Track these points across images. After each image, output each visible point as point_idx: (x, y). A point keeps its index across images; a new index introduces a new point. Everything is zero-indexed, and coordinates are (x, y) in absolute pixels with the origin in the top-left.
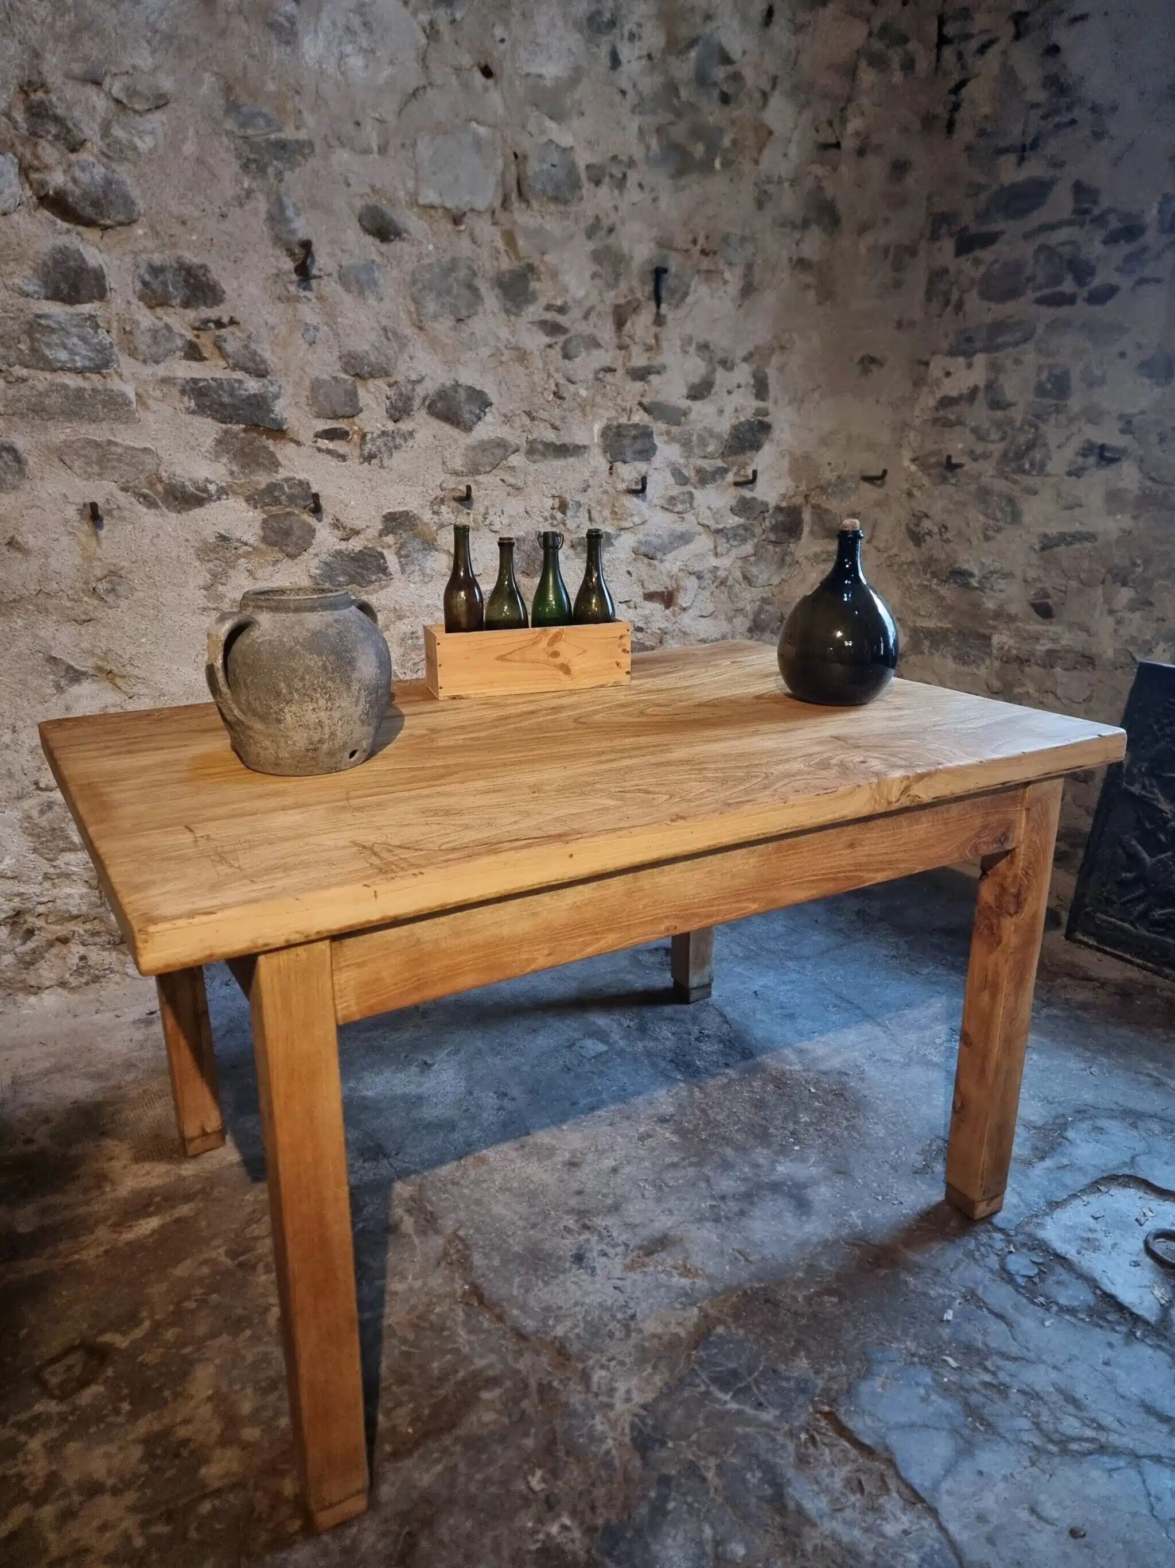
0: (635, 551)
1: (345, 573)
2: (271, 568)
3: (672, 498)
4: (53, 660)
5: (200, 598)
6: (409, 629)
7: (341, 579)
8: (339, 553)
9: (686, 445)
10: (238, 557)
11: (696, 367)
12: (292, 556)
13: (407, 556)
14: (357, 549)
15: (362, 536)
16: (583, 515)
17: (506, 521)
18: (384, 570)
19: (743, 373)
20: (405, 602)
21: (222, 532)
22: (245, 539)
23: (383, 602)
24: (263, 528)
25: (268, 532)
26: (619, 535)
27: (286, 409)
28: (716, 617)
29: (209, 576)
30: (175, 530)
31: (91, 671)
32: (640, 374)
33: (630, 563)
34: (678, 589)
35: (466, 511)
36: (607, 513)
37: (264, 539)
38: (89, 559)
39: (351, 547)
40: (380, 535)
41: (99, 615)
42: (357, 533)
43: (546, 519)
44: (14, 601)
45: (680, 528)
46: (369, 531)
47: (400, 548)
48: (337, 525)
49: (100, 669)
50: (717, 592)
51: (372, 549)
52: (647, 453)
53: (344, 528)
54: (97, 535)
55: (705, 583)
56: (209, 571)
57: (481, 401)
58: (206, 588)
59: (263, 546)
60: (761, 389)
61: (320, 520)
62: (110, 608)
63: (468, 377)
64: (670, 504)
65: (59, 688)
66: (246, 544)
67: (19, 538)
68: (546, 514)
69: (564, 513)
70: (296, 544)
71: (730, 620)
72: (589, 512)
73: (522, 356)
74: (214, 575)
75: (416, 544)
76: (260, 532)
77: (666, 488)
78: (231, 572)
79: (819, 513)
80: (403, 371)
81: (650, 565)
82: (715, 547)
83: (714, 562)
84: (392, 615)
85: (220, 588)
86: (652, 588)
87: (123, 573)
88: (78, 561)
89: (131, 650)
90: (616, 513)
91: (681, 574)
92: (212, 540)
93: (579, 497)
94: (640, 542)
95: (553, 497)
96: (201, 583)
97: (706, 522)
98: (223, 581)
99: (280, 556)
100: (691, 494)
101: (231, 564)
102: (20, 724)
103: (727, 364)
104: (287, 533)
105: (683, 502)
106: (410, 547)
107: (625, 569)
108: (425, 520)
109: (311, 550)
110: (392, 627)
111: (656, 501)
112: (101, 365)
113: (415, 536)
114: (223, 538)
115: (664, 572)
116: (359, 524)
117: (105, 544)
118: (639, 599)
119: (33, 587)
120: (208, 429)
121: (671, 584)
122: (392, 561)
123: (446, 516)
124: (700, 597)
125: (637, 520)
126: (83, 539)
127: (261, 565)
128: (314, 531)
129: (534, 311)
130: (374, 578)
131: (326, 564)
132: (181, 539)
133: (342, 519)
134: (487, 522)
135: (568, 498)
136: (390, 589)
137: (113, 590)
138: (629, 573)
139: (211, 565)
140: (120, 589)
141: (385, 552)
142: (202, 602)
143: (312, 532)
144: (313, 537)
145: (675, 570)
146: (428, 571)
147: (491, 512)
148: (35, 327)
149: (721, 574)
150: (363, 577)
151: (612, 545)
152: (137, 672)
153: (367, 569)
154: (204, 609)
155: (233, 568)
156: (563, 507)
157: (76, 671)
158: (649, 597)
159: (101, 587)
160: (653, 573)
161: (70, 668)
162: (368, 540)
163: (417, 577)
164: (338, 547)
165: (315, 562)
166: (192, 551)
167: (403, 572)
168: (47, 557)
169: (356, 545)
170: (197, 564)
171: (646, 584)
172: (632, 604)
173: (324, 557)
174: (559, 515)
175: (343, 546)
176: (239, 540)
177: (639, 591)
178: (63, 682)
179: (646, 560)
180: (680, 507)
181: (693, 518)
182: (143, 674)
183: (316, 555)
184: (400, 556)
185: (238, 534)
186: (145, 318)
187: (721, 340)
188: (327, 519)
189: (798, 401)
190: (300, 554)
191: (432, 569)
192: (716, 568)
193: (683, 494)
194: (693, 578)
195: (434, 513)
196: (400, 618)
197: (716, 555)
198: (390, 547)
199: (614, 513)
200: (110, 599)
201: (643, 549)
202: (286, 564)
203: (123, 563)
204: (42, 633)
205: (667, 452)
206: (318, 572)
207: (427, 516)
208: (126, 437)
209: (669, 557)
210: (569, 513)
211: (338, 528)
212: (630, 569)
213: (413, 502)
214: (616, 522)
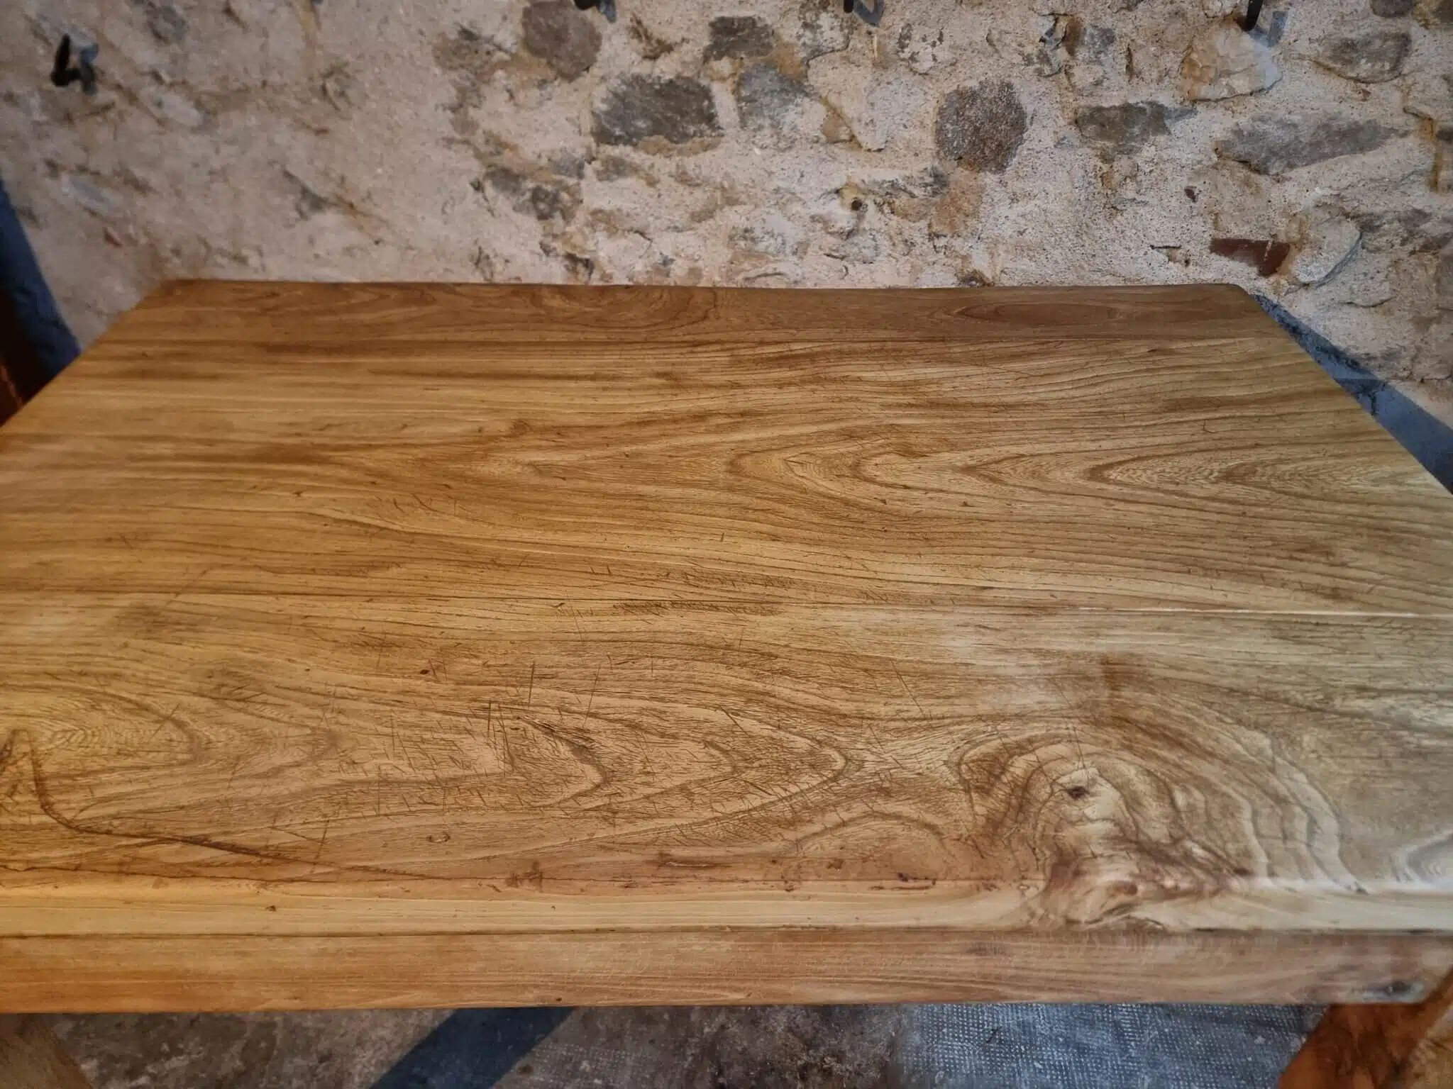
0: (1221, 150)
1: (645, 114)
2: (535, 93)
3: (1349, 46)
4: (288, 175)
5: (444, 124)
6: (742, 223)
7: (641, 124)
8: (638, 79)
10: (494, 68)
12: (570, 77)
13: (750, 100)
14: (667, 77)
15: (675, 55)
16: (1114, 60)
17: (944, 54)
18: (710, 119)
20: (741, 178)
21: (466, 25)
22: (499, 38)
23: (705, 172)
24: (525, 25)
25: (532, 32)
26: (1192, 112)
28: (1389, 312)
29: (454, 92)
30: (407, 14)
31: (333, 200)
33: (1198, 174)
34: (1300, 244)
35: (866, 27)
36: (1171, 61)
37: (527, 43)
38: (310, 42)
39: (657, 72)
40: (706, 59)
41: (329, 124)
42: (668, 48)
43: (1028, 60)
44: (239, 91)
45: (1354, 113)
46: (685, 47)
47: (739, 85)
48: (638, 31)
49: (340, 198)
50: (1410, 263)
51: (688, 79)
53: (648, 38)
54: (313, 10)
55: (1382, 241)
56: (454, 83)
58: (454, 110)
59: (525, 54)
61: (612, 19)
62: (342, 118)
64: (1340, 58)
65: (303, 215)
66: (500, 48)
67: (234, 6)
68: (1030, 49)
69: (1071, 52)
70: (572, 57)
71: (1422, 324)
72: (1130, 55)
74: (462, 91)
75: (767, 81)
76: (520, 31)
77: (1343, 19)
78: (485, 90)
81: (1247, 183)
82: (1436, 169)
83: (1420, 198)
84: (718, 194)
85: (472, 112)
86: (1238, 231)
87: (347, 70)
88: (301, 45)
89: (366, 183)
90: (1193, 65)
91: (1322, 215)
92: (453, 36)
93: (1107, 22)
94: (1238, 132)
95: (1056, 17)
96: (447, 101)
97: (1426, 110)
98: (475, 100)
99: (551, 74)
100: (1404, 41)
101: (482, 76)
102: (265, 248)
104: (559, 37)
105: (1376, 57)
106: (756, 84)
107: (1185, 183)
108: (786, 39)
109: (595, 70)
110: (718, 214)
111: (1303, 47)
113: (770, 65)
114: (467, 34)
115: (1277, 202)
116: (671, 35)
117: (326, 24)
118: (1197, 249)
119: (255, 78)
121: (1284, 230)
122: (724, 102)
123: (828, 34)
124: (1360, 267)
125: (1241, 84)
126: (301, 12)
127: (523, 86)
128: (599, 38)
130: (692, 129)
131: (616, 95)
132: (413, 29)
133: (645, 23)
134: (906, 54)
135: (1086, 19)
136: (719, 152)
137: (342, 94)
138: (1190, 193)
139: (454, 75)
140: (351, 93)
141: (716, 88)
142: (448, 131)
143: (594, 40)
144: (597, 48)
145: (1308, 200)
146: (786, 130)
147: (917, 34)
149: (1431, 228)
150: (674, 126)
151: (1164, 130)
152: (377, 211)
153: (683, 114)
154: (450, 142)
155: (488, 82)
156: (1071, 39)
157: (314, 196)
158: (1225, 247)
159: (331, 86)
160: (1249, 202)
161: (305, 192)
162: (684, 63)
163: (766, 136)
164: (636, 70)
165: (601, 92)
166: (429, 49)
167: (743, 125)
168: (266, 35)
169: (666, 68)
170: (437, 71)
171: (1225, 221)
172: (1179, 254)
173: (614, 83)
174: (1062, 54)
175: (644, 68)
176: (490, 40)
177: (1203, 231)
178: (305, 207)
179: (1242, 172)
180: (1364, 68)
181: (1396, 96)
182: (384, 216)
183: (603, 79)
184: (739, 100)
185: (487, 31)
188: (624, 20)
190: (577, 75)
191: (794, 128)
192: (1421, 215)
193: (1385, 37)
194: (1350, 230)
195: (806, 26)
196: (732, 202)
197: (1434, 185)
198: (723, 79)
199: (1187, 62)
200: (341, 104)
201: (1240, 149)
202: (560, 89)
203: (348, 57)
204: (279, 139)
206: (604, 107)
207: (790, 30)
209: (1302, 173)
210: (1082, 53)
211: (639, 36)
212: (1198, 185)
213: (767, 2)
214: (1188, 84)
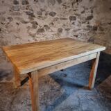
6: (46, 37)
9: (81, 19)
11: (82, 9)
12: (35, 29)
19: (90, 10)
20: (46, 34)
21: (29, 26)
22: (31, 27)
25: (33, 26)
27: (35, 14)
31: (18, 37)
32: (75, 10)
34: (78, 35)
35: (53, 25)
38: (18, 27)
40: (44, 27)
41: (18, 32)
43: (62, 26)
45: (79, 28)
50: (84, 36)
52: (75, 20)
55: (82, 35)
57: (55, 14)
58: (27, 31)
60: (92, 12)
61: (38, 25)
63: (54, 11)
64: (78, 25)
67: (12, 25)
71: (85, 39)
73: (60, 8)
79: (100, 28)
80: (47, 10)
83: (83, 32)
85: (29, 31)
94: (74, 30)
95: (63, 24)
97: (83, 28)
103: (87, 9)
106: (47, 28)
112: (19, 10)
115: (77, 33)
116: (42, 26)
120: (28, 16)
122: (45, 30)
125: (73, 27)
129: (62, 4)
130: (43, 31)
133: (40, 25)
135: (65, 24)
136: (45, 32)
139: (28, 29)
144: (37, 27)
148: (13, 7)
149: (85, 34)
151: (70, 30)
155: (30, 29)
158: (74, 36)
161: (16, 37)
162: (42, 28)
164: (40, 28)
170: (26, 29)
171: (74, 34)
181: (81, 27)
186: (22, 6)
187: (86, 6)
189: (98, 13)
193: (80, 24)
203: (20, 28)
205: (78, 19)
206: (37, 30)
208: (21, 17)
210: (65, 26)
212: (72, 33)
213: (47, 24)
214: (71, 27)
